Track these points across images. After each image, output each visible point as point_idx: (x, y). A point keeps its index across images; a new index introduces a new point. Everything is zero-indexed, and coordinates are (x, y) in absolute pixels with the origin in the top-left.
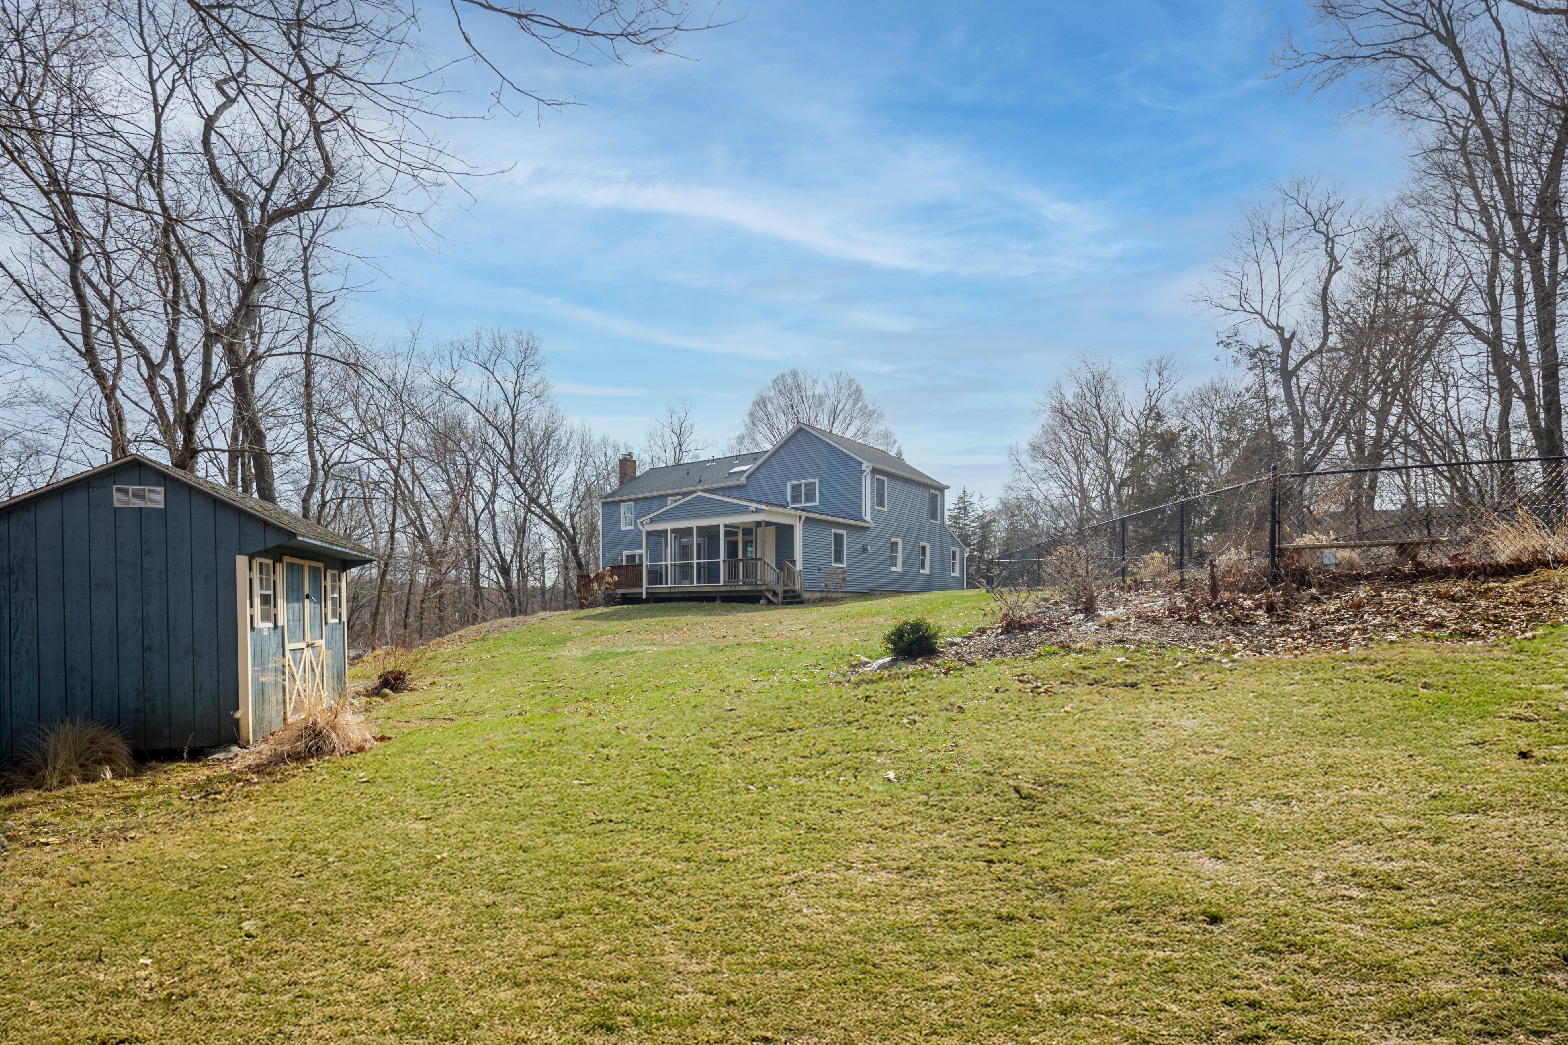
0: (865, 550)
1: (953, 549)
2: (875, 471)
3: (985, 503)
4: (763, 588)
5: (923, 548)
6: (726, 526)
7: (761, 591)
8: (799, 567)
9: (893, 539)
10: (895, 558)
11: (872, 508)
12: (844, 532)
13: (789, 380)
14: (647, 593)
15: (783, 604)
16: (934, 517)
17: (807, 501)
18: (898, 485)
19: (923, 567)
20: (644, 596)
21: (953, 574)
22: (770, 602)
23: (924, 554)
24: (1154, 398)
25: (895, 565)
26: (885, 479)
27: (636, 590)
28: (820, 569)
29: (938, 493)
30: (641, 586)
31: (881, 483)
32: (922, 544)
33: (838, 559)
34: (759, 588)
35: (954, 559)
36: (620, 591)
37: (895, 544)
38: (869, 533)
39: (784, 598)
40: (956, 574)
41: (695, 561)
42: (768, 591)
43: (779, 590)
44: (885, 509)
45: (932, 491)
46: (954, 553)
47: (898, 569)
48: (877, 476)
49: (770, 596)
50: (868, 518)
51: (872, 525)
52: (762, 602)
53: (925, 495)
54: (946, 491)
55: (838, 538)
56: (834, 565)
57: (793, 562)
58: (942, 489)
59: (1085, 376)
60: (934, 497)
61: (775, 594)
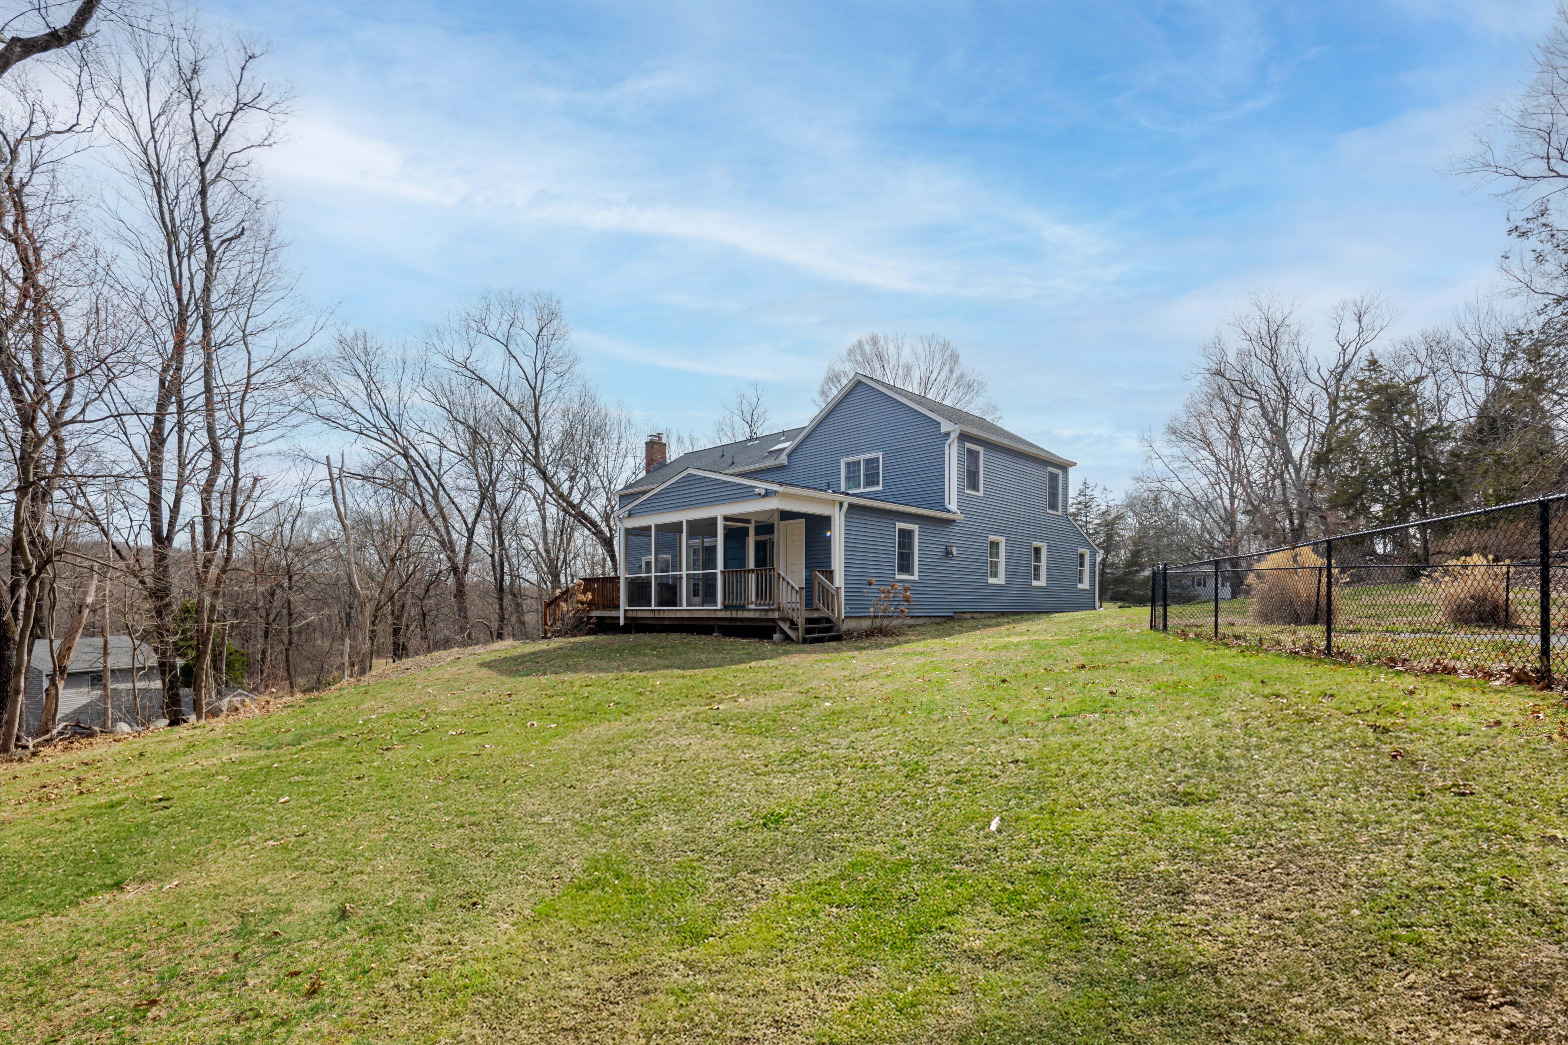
0: (948, 554)
1: (1081, 550)
2: (963, 437)
3: (1110, 496)
4: (776, 615)
5: (1037, 550)
6: (726, 519)
7: (773, 620)
8: (839, 580)
9: (992, 538)
10: (994, 565)
11: (960, 491)
12: (915, 528)
13: (868, 348)
14: (626, 618)
15: (805, 641)
16: (1053, 506)
17: (867, 484)
18: (1000, 460)
19: (1037, 577)
20: (622, 622)
21: (1080, 586)
22: (787, 638)
23: (1038, 558)
24: (1351, 350)
25: (995, 574)
26: (981, 449)
27: (613, 614)
28: (870, 584)
29: (1059, 472)
30: (617, 607)
31: (973, 455)
32: (1036, 544)
33: (905, 566)
34: (771, 615)
35: (1082, 564)
36: (595, 613)
37: (995, 545)
38: (955, 529)
39: (808, 631)
40: (1085, 585)
41: (684, 572)
42: (784, 620)
43: (800, 618)
44: (981, 494)
45: (1050, 469)
46: (1082, 556)
47: (1000, 580)
48: (968, 445)
49: (785, 627)
50: (953, 507)
51: (959, 516)
52: (776, 636)
53: (1040, 474)
54: (1070, 469)
55: (906, 536)
56: (898, 577)
57: (830, 574)
58: (1064, 466)
59: (1257, 326)
60: (1053, 478)
61: (793, 625)
